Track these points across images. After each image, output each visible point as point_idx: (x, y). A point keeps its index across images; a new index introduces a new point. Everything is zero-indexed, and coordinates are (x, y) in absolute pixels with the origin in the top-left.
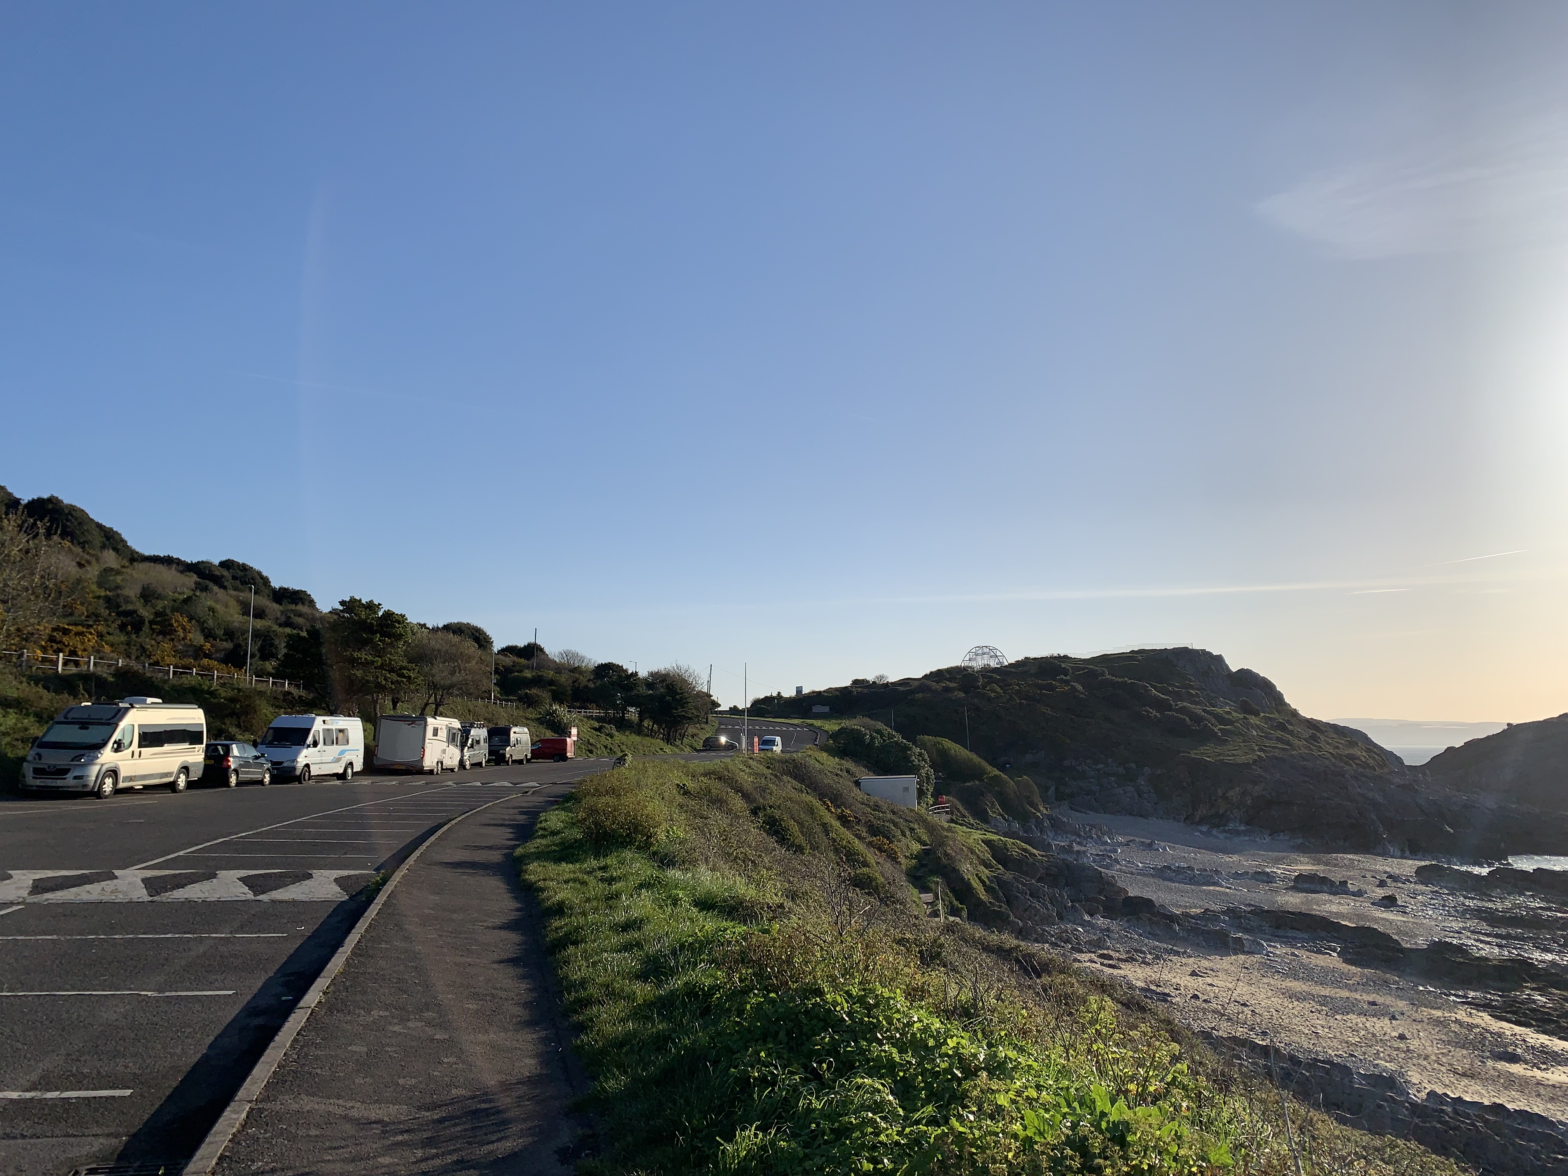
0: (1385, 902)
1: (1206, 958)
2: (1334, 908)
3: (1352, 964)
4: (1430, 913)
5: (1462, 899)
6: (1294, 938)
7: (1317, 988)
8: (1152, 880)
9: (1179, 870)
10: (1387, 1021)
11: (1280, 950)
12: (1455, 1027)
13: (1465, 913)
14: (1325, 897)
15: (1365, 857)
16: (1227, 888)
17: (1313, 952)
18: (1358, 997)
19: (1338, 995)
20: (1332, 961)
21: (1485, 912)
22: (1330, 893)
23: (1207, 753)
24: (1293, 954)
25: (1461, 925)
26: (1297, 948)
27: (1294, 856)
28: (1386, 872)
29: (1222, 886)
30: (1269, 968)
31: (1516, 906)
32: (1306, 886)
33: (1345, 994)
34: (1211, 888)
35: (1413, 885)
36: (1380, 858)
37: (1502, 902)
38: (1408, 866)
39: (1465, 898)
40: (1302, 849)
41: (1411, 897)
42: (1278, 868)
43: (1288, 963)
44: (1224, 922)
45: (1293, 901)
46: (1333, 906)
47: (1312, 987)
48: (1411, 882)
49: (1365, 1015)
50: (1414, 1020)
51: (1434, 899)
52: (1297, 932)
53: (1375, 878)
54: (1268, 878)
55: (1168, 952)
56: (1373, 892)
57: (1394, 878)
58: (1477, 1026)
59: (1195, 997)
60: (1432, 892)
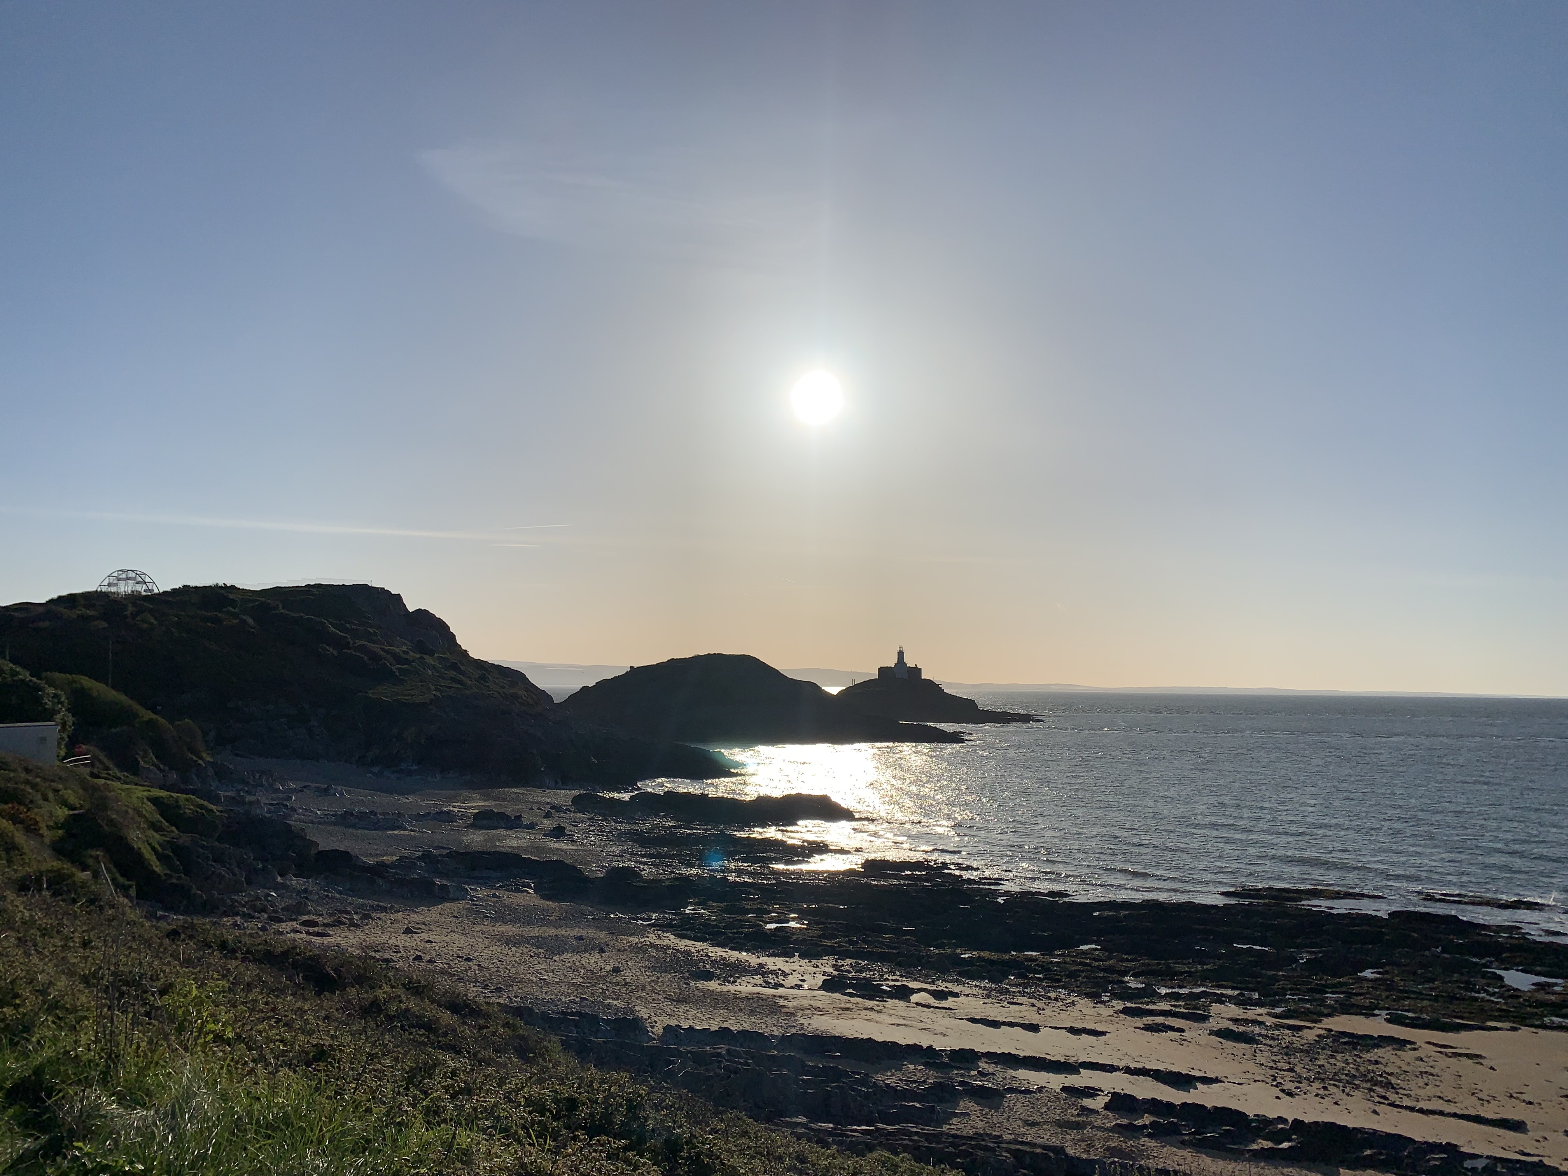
0: (555, 832)
1: (413, 911)
2: (514, 843)
3: (550, 899)
4: (593, 838)
5: (613, 823)
6: (489, 878)
7: (526, 929)
8: (336, 828)
9: (362, 816)
10: (598, 956)
11: (482, 892)
12: (653, 952)
13: (620, 837)
14: (503, 832)
15: (527, 791)
16: (412, 831)
17: (512, 891)
18: (563, 932)
19: (546, 934)
20: (529, 897)
21: (636, 834)
22: (506, 828)
23: (384, 693)
24: (495, 896)
25: (620, 848)
26: (496, 889)
27: (466, 793)
28: (548, 803)
29: (406, 829)
30: (476, 914)
31: (657, 826)
32: (485, 822)
33: (552, 932)
34: (396, 832)
35: (572, 814)
36: (539, 790)
37: (644, 824)
38: (564, 796)
39: (616, 822)
40: (472, 786)
41: (573, 826)
42: (454, 806)
43: (493, 906)
44: (421, 868)
45: (476, 839)
46: (513, 841)
47: (521, 929)
48: (571, 811)
49: (578, 952)
50: (619, 950)
51: (591, 825)
52: (491, 871)
53: (541, 809)
54: (449, 817)
55: (374, 908)
56: (542, 823)
57: (558, 808)
58: (669, 947)
59: (418, 958)
60: (588, 819)
